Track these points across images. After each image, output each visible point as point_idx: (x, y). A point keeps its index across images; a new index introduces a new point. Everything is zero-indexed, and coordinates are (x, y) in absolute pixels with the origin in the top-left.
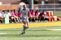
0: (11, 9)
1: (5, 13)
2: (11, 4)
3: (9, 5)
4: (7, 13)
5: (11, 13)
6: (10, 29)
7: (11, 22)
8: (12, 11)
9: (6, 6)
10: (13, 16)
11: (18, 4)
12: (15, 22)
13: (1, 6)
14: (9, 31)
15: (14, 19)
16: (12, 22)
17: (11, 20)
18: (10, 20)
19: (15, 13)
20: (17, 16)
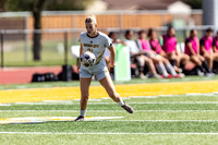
0: (138, 29)
1: (114, 41)
3: (131, 11)
4: (123, 43)
6: (132, 99)
7: (138, 77)
8: (140, 33)
9: (119, 16)
10: (145, 54)
11: (165, 8)
12: (151, 76)
13: (102, 16)
15: (147, 65)
16: (142, 76)
17: (139, 67)
18: (134, 66)
19: (151, 41)
20: (158, 53)
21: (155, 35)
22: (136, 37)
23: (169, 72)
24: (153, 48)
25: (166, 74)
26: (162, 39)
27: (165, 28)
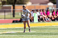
0: (40, 9)
1: (34, 12)
2: (40, 4)
3: (38, 5)
4: (36, 13)
5: (40, 12)
6: (38, 27)
7: (40, 21)
8: (40, 10)
9: (35, 6)
10: (42, 16)
11: (47, 4)
12: (43, 21)
13: (30, 6)
14: (38, 29)
16: (41, 21)
17: (40, 19)
18: (39, 19)
19: (43, 12)
20: (45, 15)
21: (44, 11)
22: (39, 11)
23: (48, 20)
24: (44, 14)
25: (47, 21)
26: (46, 12)
27: (47, 9)
